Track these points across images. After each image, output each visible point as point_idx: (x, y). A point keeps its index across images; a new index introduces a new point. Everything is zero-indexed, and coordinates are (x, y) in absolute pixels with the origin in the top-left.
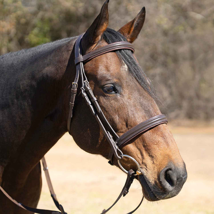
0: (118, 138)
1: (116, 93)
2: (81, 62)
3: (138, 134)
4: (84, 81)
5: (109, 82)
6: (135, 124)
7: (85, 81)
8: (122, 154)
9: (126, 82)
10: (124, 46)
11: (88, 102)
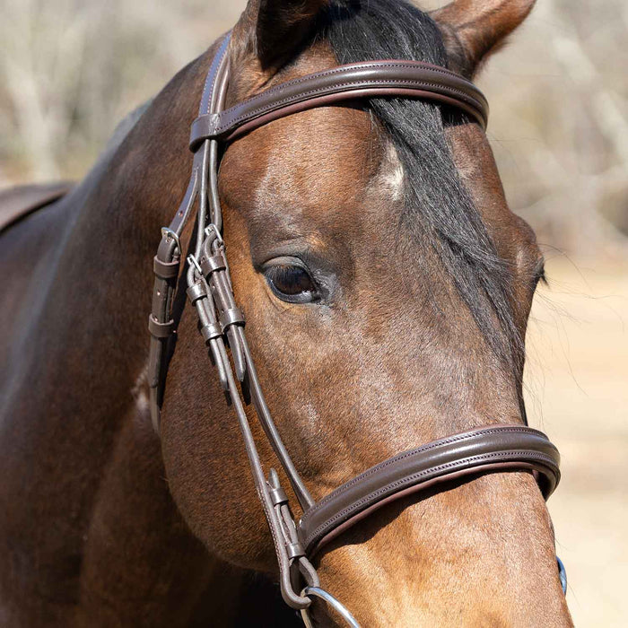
0: (308, 506)
1: (316, 299)
2: (211, 138)
3: (384, 501)
4: (206, 226)
5: (287, 246)
6: (380, 455)
7: (206, 230)
8: (316, 583)
9: (375, 253)
10: (392, 83)
11: (206, 324)
